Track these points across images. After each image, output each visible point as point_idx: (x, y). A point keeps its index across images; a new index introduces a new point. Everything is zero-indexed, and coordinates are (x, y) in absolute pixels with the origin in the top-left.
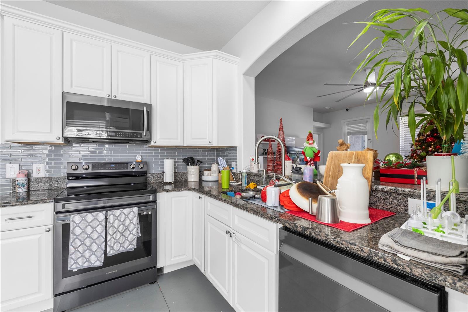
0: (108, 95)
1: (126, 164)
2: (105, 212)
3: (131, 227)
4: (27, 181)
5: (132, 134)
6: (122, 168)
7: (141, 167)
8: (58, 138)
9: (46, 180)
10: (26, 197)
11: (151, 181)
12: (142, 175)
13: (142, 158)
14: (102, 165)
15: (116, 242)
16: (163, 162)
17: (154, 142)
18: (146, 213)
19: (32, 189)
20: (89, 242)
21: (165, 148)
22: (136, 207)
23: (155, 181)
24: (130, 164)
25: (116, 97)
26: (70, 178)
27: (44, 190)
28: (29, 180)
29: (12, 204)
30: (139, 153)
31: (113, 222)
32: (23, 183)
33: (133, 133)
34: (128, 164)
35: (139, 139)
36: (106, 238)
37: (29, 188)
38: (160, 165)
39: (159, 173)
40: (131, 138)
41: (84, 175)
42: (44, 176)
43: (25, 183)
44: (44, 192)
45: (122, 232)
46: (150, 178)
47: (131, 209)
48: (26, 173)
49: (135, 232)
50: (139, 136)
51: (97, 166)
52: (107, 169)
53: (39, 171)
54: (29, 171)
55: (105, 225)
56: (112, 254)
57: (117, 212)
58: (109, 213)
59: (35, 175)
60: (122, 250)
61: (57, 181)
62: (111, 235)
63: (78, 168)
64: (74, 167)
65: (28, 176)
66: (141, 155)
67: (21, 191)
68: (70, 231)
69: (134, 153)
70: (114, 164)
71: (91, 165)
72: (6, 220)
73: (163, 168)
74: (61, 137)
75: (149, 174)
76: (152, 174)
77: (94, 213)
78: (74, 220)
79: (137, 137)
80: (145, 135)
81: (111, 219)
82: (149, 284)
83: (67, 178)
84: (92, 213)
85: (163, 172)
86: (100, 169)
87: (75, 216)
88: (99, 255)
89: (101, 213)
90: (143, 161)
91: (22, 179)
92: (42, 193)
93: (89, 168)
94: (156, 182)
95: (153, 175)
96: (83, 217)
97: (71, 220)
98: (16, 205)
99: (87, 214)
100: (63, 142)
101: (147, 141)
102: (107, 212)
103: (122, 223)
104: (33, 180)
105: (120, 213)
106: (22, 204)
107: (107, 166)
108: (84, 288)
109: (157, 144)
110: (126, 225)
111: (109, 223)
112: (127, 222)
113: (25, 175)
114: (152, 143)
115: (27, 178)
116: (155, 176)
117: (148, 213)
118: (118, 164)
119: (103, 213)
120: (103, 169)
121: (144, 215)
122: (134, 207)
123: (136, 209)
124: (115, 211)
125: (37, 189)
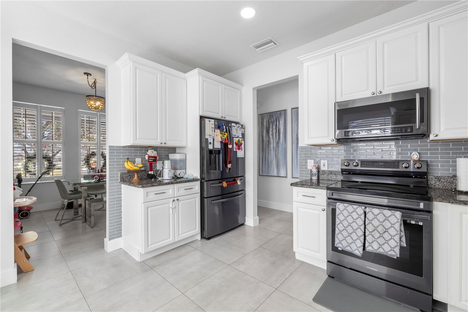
0: (372, 94)
1: (397, 163)
2: (364, 207)
3: (392, 232)
4: (317, 172)
5: (399, 129)
6: (392, 167)
7: (417, 167)
8: (332, 140)
9: (328, 173)
10: (317, 183)
11: (435, 186)
12: (421, 176)
13: (419, 156)
14: (371, 162)
15: (375, 241)
16: (455, 162)
17: (434, 135)
18: (414, 222)
19: (320, 178)
20: (350, 230)
21: (462, 141)
22: (398, 212)
23: (441, 187)
24: (402, 163)
25: (381, 93)
26: (344, 173)
27: (327, 180)
28: (318, 172)
29: (304, 186)
30: (416, 150)
31: (372, 219)
32: (315, 173)
33: (401, 128)
34: (400, 163)
35: (410, 134)
36: (365, 233)
37: (318, 177)
38: (451, 166)
39: (449, 177)
40: (398, 133)
41: (358, 171)
42: (327, 170)
43: (316, 174)
44: (327, 182)
45: (381, 233)
46: (434, 182)
47: (392, 212)
48: (317, 166)
49: (397, 238)
50: (409, 131)
51: (365, 163)
52: (375, 166)
53: (324, 165)
54: (319, 165)
55: (364, 220)
56: (371, 250)
57: (376, 211)
58: (367, 210)
59: (322, 168)
60: (381, 251)
61: (335, 175)
62: (370, 232)
63: (349, 165)
64: (346, 164)
65: (318, 168)
66: (418, 153)
67: (314, 179)
68: (336, 215)
69: (409, 150)
70: (383, 162)
71: (360, 162)
72: (303, 196)
73: (455, 170)
74: (334, 139)
75: (431, 177)
76: (437, 176)
77: (354, 206)
78: (339, 207)
79: (406, 132)
80: (417, 128)
81: (370, 216)
82: (420, 310)
83: (342, 173)
84: (353, 205)
85: (455, 176)
86: (368, 166)
87: (339, 204)
88: (359, 246)
89: (360, 207)
90: (421, 159)
91: (315, 171)
92: (326, 182)
93: (358, 165)
94: (444, 188)
95: (439, 179)
96: (345, 207)
97: (337, 206)
98: (307, 187)
99: (348, 205)
100: (336, 143)
101: (422, 136)
102: (366, 208)
103: (381, 223)
104: (321, 172)
105: (380, 213)
106: (309, 187)
107: (375, 164)
108: (348, 268)
109: (440, 137)
110: (386, 228)
111: (368, 219)
112: (387, 225)
113: (316, 168)
114: (432, 137)
115: (317, 170)
116: (443, 180)
117: (417, 223)
118: (387, 162)
119: (362, 208)
120: (371, 166)
121: (410, 224)
122: (398, 211)
123: (398, 214)
124: (374, 209)
125: (323, 179)
